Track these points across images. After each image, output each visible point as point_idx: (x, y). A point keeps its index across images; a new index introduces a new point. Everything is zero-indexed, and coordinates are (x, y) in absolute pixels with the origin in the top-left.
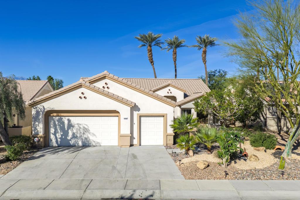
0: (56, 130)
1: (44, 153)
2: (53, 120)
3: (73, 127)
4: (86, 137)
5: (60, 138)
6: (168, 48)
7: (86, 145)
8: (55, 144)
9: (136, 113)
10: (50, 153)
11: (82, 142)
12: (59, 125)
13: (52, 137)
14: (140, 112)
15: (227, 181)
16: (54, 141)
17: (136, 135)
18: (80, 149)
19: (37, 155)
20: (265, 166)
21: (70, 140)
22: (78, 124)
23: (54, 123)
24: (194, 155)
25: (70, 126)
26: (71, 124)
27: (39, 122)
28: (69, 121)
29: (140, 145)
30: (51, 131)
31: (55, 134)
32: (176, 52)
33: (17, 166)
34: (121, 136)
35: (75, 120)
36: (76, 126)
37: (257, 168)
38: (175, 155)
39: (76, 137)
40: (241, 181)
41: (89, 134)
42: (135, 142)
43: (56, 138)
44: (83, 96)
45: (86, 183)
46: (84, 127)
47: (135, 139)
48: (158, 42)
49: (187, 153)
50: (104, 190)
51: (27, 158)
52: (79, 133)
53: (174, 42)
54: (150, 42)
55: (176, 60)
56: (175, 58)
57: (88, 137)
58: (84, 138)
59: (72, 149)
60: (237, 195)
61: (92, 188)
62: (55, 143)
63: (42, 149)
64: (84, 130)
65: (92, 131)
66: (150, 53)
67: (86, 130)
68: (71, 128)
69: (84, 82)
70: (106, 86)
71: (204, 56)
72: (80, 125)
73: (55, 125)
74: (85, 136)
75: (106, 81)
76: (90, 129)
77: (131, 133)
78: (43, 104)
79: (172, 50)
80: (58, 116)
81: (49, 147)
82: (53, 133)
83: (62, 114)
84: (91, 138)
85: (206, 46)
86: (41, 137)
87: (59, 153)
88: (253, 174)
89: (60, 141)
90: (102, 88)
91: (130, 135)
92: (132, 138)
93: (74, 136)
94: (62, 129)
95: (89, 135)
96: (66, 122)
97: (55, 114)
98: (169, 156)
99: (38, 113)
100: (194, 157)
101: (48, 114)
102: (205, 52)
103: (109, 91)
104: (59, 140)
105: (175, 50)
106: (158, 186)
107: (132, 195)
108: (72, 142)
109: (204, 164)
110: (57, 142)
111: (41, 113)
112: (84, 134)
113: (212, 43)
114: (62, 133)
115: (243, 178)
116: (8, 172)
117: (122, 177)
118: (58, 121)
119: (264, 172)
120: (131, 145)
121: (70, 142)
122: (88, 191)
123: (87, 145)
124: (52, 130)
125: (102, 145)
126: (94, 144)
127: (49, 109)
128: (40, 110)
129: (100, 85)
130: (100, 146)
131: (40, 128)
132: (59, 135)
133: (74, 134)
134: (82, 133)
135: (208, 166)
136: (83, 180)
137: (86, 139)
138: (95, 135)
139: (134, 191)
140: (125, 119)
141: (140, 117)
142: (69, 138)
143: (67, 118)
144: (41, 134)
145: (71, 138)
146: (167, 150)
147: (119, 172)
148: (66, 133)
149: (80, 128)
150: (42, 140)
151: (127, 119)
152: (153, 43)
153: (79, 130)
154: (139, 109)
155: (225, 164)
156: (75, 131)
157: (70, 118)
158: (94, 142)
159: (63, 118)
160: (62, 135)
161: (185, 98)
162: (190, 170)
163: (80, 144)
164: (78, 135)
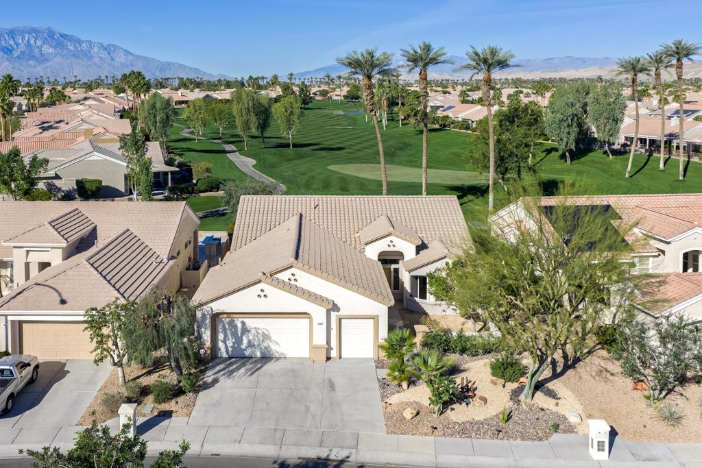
0: (226, 335)
1: (216, 375)
2: (222, 322)
3: (249, 331)
4: (267, 345)
5: (232, 347)
6: (408, 65)
7: (266, 358)
8: (225, 355)
9: (334, 315)
10: (224, 375)
11: (261, 352)
12: (231, 330)
13: (221, 345)
14: (340, 313)
15: (433, 437)
16: (223, 349)
17: (334, 344)
18: (259, 365)
19: (209, 380)
20: (488, 416)
21: (245, 350)
22: (255, 328)
23: (224, 326)
24: (408, 387)
25: (245, 330)
26: (246, 328)
27: (206, 328)
28: (243, 324)
29: (340, 358)
30: (219, 337)
31: (224, 341)
32: (426, 74)
33: (195, 401)
34: (314, 348)
35: (251, 323)
36: (253, 331)
38: (384, 384)
39: (253, 346)
40: (449, 439)
41: (271, 341)
42: (334, 354)
43: (226, 346)
44: (262, 294)
45: (279, 435)
46: (263, 333)
47: (332, 349)
49: (400, 385)
52: (257, 340)
57: (269, 346)
58: (263, 347)
59: (249, 366)
62: (225, 353)
63: (210, 364)
64: (263, 336)
65: (273, 337)
66: (369, 91)
67: (266, 337)
68: (247, 333)
70: (293, 278)
71: (485, 89)
72: (258, 329)
73: (225, 330)
74: (265, 344)
75: (293, 270)
76: (271, 335)
77: (327, 343)
78: (211, 305)
80: (229, 317)
81: (217, 360)
82: (222, 339)
83: (234, 316)
84: (273, 347)
85: (489, 70)
86: (208, 348)
89: (232, 351)
90: (289, 281)
91: (327, 347)
92: (329, 349)
93: (250, 344)
94: (234, 334)
95: (270, 344)
96: (239, 325)
97: (225, 316)
98: (377, 385)
99: (204, 316)
100: (407, 392)
101: (216, 317)
102: (487, 82)
103: (298, 284)
104: (230, 349)
105: (423, 71)
106: (355, 443)
107: (328, 455)
108: (247, 353)
109: (412, 413)
110: (227, 351)
111: (208, 316)
112: (263, 341)
113: (503, 64)
114: (234, 340)
115: (452, 436)
116: (191, 413)
117: (317, 427)
118: (228, 324)
120: (328, 359)
121: (245, 352)
122: (284, 448)
123: (268, 356)
124: (221, 336)
125: (287, 356)
126: (277, 355)
127: (219, 311)
128: (206, 313)
129: (284, 276)
130: (285, 358)
131: (207, 336)
132: (230, 344)
133: (249, 341)
134: (261, 340)
135: (418, 413)
136: (275, 430)
137: (266, 348)
138: (278, 344)
139: (331, 450)
140: (321, 324)
141: (340, 319)
142: (243, 347)
143: (241, 320)
144: (208, 344)
145: (247, 347)
146: (378, 369)
148: (239, 341)
149: (258, 333)
150: (209, 352)
152: (375, 71)
153: (257, 336)
154: (338, 309)
156: (251, 338)
157: (245, 320)
158: (278, 352)
159: (236, 319)
160: (234, 343)
161: (418, 253)
163: (259, 354)
164: (256, 343)
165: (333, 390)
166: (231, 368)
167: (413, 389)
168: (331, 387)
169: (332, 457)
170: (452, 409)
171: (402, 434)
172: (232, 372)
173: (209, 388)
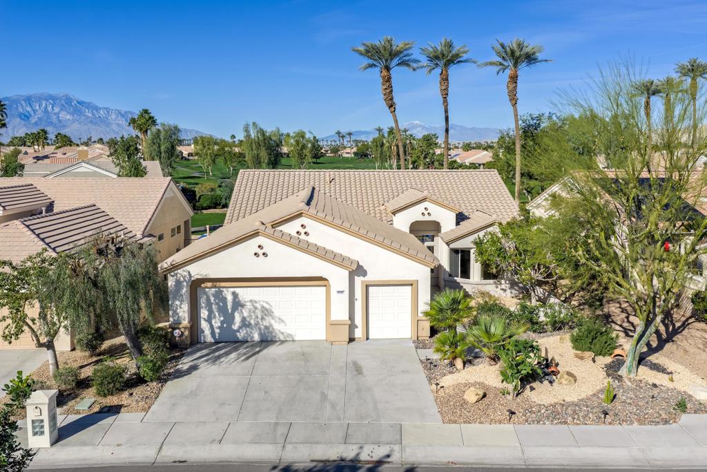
0: (211, 312)
1: (195, 362)
2: (206, 293)
3: (243, 306)
4: (268, 324)
5: (219, 328)
6: (430, 66)
7: (267, 341)
8: (209, 339)
9: (358, 280)
10: (207, 361)
11: (260, 334)
12: (217, 304)
13: (204, 325)
14: (366, 279)
15: (510, 426)
16: (207, 332)
17: (359, 320)
18: (257, 349)
19: (185, 367)
20: (583, 396)
21: (238, 331)
22: (251, 301)
23: (208, 299)
24: (464, 366)
25: (238, 304)
26: (239, 301)
27: (182, 301)
28: (235, 295)
29: (367, 339)
30: (202, 315)
31: (209, 320)
32: (448, 76)
33: (159, 393)
34: (332, 325)
35: (246, 294)
36: (249, 305)
37: (568, 399)
38: (430, 365)
39: (249, 325)
40: (534, 427)
41: (273, 319)
42: (359, 333)
43: (212, 327)
44: (260, 252)
45: (281, 430)
46: (263, 307)
47: (357, 327)
48: (407, 58)
49: (452, 364)
50: (314, 446)
51: (169, 374)
52: (253, 317)
53: (443, 55)
54: (386, 61)
55: (447, 94)
56: (446, 89)
57: (271, 325)
58: (262, 327)
59: (242, 350)
60: (521, 454)
61: (294, 440)
62: (210, 336)
63: (189, 350)
64: (263, 311)
65: (277, 313)
66: (388, 84)
67: (267, 312)
68: (240, 308)
69: (263, 227)
70: (302, 231)
71: (511, 86)
72: (256, 302)
73: (209, 304)
74: (266, 323)
75: (303, 220)
76: (273, 310)
77: (350, 318)
78: (189, 268)
79: (438, 71)
80: (215, 287)
81: (199, 346)
82: (206, 318)
83: (223, 284)
84: (277, 326)
85: (516, 65)
86: (185, 328)
87: (222, 360)
88: (557, 414)
89: (219, 334)
90: (297, 235)
91: (350, 323)
92: (352, 327)
93: (245, 324)
94: (223, 310)
95: (273, 322)
96: (230, 298)
97: (209, 284)
98: (420, 367)
99: (178, 283)
100: (464, 372)
101: (196, 285)
102: (514, 79)
103: (311, 239)
104: (217, 331)
105: (444, 72)
106: (398, 437)
107: (358, 455)
108: (241, 335)
109: (477, 394)
110: (213, 333)
111: (185, 284)
112: (262, 318)
113: (530, 58)
114: (222, 319)
115: (538, 422)
116: (149, 408)
117: (339, 419)
118: (214, 295)
119: (577, 408)
120: (351, 340)
121: (238, 334)
122: (289, 447)
123: (269, 339)
124: (204, 313)
125: (296, 339)
126: (282, 338)
127: (199, 277)
128: (182, 279)
129: (291, 228)
130: (293, 341)
131: (182, 310)
132: (216, 323)
133: (244, 319)
134: (260, 317)
135: (485, 396)
136: (276, 424)
137: (266, 327)
138: (283, 321)
139: (361, 448)
140: (339, 292)
141: (367, 287)
142: (235, 327)
143: (232, 290)
144: (185, 322)
145: (240, 328)
146: (418, 350)
147: (333, 406)
148: (229, 319)
149: (256, 308)
150: (187, 333)
151: (342, 292)
152: (395, 61)
153: (254, 312)
154: (364, 273)
155: (512, 394)
156: (246, 314)
157: (238, 290)
158: (283, 333)
159: (224, 290)
160: (222, 322)
161: (458, 224)
162: (452, 403)
163: (256, 337)
164: (252, 322)
165: (359, 374)
166: (217, 354)
167: (469, 368)
168: (357, 371)
169: (364, 457)
170: (532, 389)
171: (465, 422)
172: (219, 357)
173: (182, 376)
